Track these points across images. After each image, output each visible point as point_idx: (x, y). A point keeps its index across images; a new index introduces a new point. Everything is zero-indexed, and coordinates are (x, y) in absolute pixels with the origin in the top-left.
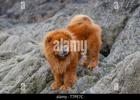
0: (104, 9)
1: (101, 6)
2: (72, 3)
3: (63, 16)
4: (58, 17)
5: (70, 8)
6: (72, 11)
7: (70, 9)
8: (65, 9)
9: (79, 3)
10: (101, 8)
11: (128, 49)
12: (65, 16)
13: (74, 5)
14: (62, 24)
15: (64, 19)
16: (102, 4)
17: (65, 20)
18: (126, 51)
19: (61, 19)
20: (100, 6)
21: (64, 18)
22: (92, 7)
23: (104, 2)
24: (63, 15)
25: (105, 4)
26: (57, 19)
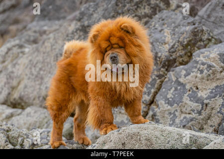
0: (83, 37)
1: (78, 32)
2: (38, 21)
3: (17, 47)
4: (9, 50)
5: (34, 29)
6: (38, 35)
7: (35, 32)
8: (27, 31)
9: (50, 20)
10: (78, 35)
11: (120, 113)
12: (21, 46)
13: (42, 23)
14: (14, 62)
15: (18, 53)
16: (80, 28)
17: (21, 55)
18: (118, 115)
19: (13, 54)
20: (76, 32)
21: (19, 50)
22: (65, 32)
23: (82, 24)
24: (18, 45)
25: (85, 27)
26: (7, 53)
